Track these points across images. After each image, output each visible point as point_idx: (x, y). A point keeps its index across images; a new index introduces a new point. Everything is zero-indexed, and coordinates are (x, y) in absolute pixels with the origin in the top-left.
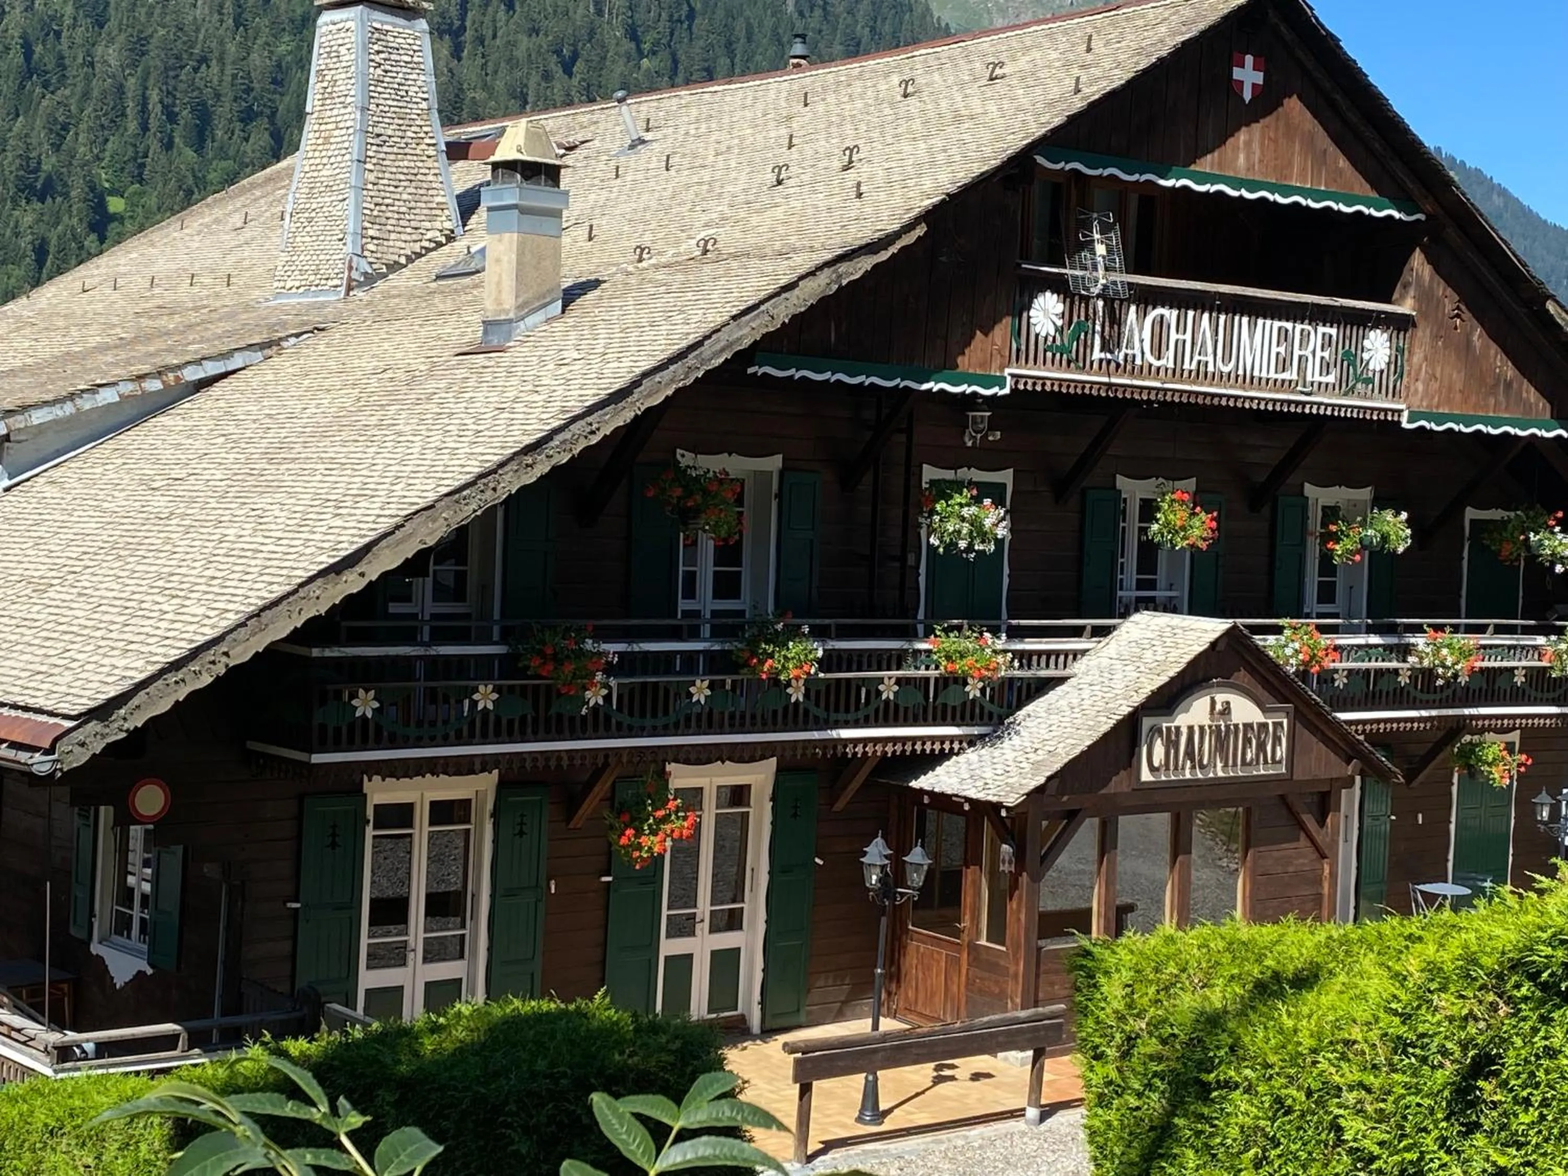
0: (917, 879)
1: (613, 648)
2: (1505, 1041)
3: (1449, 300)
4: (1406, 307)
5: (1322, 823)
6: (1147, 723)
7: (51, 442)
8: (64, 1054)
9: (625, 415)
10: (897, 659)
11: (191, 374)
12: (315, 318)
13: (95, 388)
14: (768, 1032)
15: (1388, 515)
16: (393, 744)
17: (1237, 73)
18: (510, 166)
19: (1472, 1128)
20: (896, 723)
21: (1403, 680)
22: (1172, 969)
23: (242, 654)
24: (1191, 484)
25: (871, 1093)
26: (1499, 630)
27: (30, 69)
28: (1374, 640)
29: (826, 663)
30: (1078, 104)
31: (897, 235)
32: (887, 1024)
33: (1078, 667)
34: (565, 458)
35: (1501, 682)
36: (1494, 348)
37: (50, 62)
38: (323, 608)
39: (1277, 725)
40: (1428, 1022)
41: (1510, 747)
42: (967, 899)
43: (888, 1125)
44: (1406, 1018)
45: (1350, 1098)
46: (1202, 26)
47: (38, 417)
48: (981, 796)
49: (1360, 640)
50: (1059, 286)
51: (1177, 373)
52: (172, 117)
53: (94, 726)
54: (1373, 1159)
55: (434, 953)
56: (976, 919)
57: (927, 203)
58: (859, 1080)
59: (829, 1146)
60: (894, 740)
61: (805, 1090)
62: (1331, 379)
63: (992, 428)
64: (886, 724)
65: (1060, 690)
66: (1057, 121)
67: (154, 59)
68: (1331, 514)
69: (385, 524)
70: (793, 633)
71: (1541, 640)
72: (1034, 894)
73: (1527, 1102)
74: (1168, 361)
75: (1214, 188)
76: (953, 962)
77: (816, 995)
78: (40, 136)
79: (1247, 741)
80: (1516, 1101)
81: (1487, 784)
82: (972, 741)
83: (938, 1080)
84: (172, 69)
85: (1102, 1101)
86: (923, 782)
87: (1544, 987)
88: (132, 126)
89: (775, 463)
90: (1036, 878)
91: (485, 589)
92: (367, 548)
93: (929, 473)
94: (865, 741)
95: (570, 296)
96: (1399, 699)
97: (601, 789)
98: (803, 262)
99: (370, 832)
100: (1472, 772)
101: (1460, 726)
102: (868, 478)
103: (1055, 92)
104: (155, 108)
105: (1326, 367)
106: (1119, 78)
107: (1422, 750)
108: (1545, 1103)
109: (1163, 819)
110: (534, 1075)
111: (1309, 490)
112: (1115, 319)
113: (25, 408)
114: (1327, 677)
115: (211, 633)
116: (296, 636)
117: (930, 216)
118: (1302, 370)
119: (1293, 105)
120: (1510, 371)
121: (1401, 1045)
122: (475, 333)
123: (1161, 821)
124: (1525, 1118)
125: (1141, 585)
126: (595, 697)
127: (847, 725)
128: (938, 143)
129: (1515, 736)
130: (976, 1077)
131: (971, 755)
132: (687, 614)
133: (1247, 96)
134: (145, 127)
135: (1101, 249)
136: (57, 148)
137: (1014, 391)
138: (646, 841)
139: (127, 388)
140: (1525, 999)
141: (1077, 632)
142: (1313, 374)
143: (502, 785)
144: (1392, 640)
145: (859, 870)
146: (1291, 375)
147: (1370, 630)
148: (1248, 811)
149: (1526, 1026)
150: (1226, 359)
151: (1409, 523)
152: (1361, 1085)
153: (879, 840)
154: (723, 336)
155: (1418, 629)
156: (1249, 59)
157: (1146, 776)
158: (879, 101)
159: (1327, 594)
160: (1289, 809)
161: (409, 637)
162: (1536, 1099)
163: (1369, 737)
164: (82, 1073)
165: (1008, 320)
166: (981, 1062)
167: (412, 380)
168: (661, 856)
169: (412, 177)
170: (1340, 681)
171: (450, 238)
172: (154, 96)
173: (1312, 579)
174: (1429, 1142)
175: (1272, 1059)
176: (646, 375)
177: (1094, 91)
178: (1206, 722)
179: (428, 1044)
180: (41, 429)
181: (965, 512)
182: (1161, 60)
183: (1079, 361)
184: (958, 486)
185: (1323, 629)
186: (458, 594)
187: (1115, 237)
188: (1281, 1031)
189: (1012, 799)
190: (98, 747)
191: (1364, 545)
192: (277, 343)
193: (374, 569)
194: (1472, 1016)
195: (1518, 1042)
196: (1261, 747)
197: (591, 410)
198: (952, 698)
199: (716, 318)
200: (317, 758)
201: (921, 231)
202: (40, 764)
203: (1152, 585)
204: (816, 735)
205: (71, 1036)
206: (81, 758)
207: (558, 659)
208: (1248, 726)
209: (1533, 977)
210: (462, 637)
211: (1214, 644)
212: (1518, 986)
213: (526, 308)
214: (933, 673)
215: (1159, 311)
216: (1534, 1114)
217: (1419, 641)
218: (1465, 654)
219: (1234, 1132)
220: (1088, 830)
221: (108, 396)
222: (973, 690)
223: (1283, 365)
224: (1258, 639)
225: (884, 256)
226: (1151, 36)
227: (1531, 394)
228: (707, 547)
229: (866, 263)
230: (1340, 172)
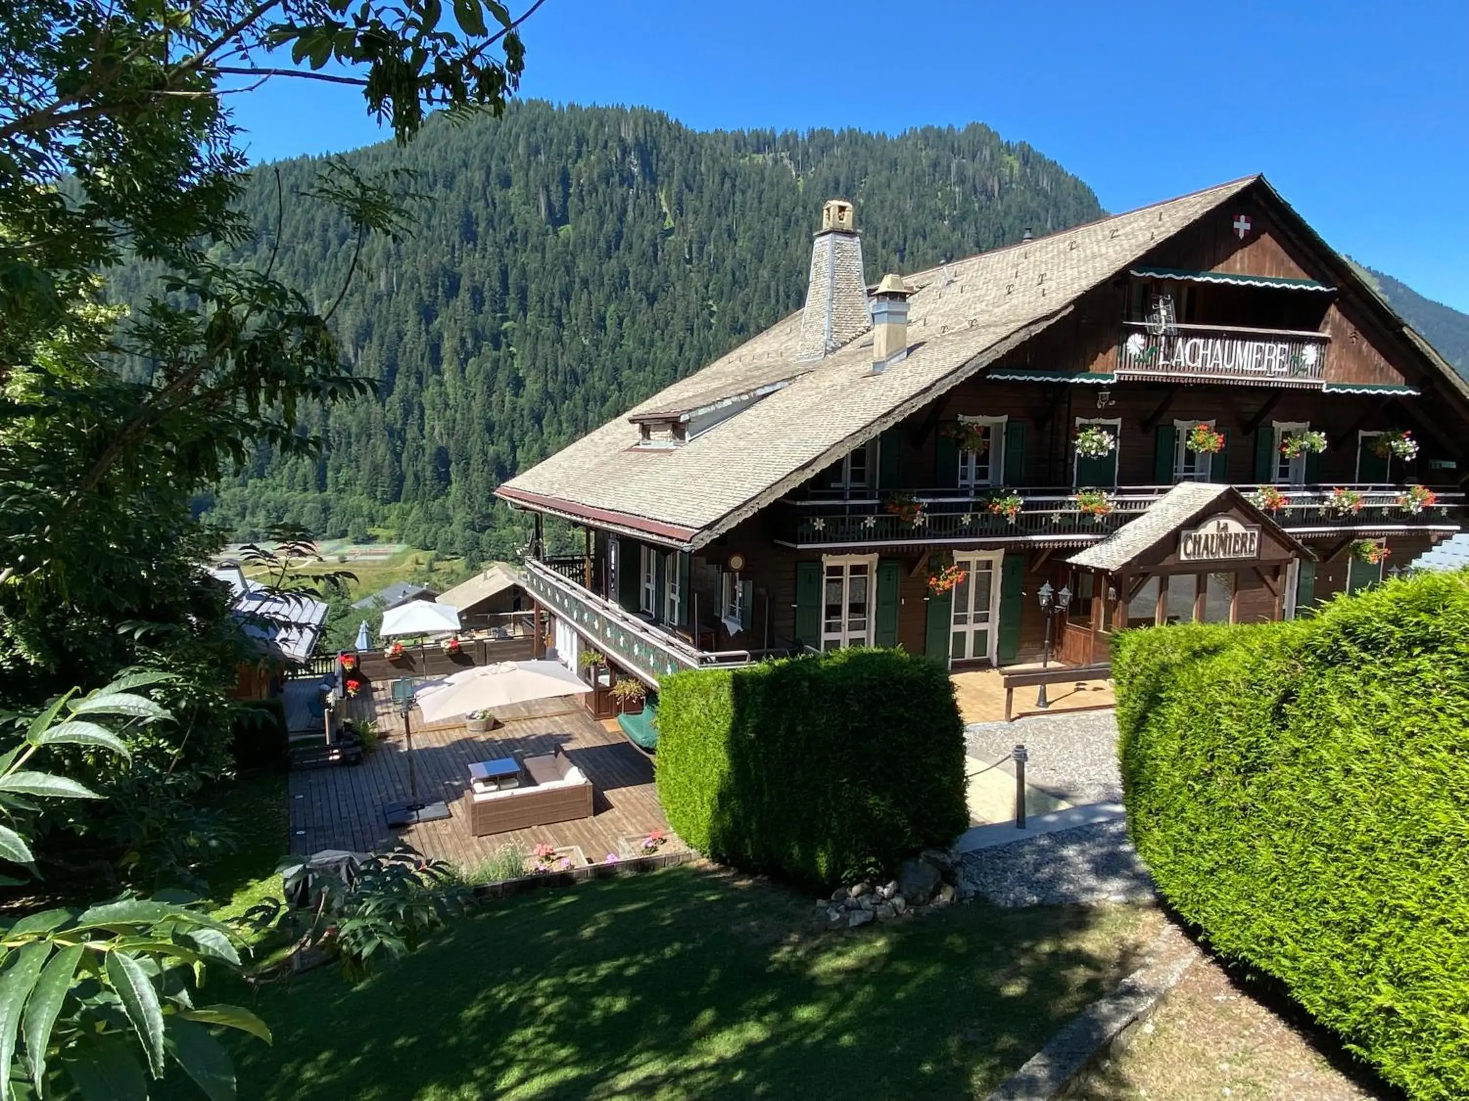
0: (1065, 602)
1: (926, 501)
2: (1299, 685)
3: (1349, 328)
4: (1326, 334)
5: (1275, 579)
6: (1184, 533)
7: (707, 421)
8: (703, 660)
9: (929, 398)
10: (1061, 505)
11: (760, 392)
12: (810, 367)
13: (722, 400)
14: (1000, 666)
15: (1315, 434)
16: (831, 541)
17: (1236, 225)
18: (885, 294)
19: (1285, 727)
20: (1060, 533)
21: (1322, 513)
22: (1156, 644)
23: (764, 504)
24: (1213, 423)
25: (1043, 693)
26: (1375, 489)
27: (735, 282)
28: (1307, 494)
29: (1025, 507)
30: (1153, 244)
31: (1059, 311)
32: (1052, 664)
33: (1151, 508)
34: (901, 419)
35: (1375, 514)
36: (1374, 351)
37: (742, 279)
38: (797, 485)
39: (1253, 535)
40: (1263, 674)
41: (1380, 546)
42: (1094, 611)
43: (1051, 708)
44: (1252, 671)
45: (1225, 708)
46: (1217, 203)
47: (701, 412)
48: (1100, 566)
49: (1299, 494)
50: (1142, 330)
51: (1203, 370)
52: (788, 297)
53: (706, 532)
54: (1236, 739)
55: (853, 627)
56: (1098, 621)
57: (1075, 295)
58: (1037, 688)
59: (1022, 715)
60: (1059, 541)
61: (1010, 691)
62: (1285, 369)
63: (1111, 399)
64: (1055, 533)
65: (1141, 518)
66: (1141, 253)
67: (782, 273)
68: (1287, 434)
69: (823, 449)
70: (1009, 493)
71: (1397, 493)
72: (1125, 612)
73: (1310, 716)
74: (1199, 363)
75: (1222, 281)
76: (1087, 640)
77: (1022, 651)
78: (738, 308)
79: (1236, 542)
80: (1304, 715)
81: (1366, 563)
82: (1097, 542)
83: (1077, 690)
84: (787, 278)
85: (1122, 704)
86: (1073, 560)
87: (1320, 657)
88: (773, 301)
89: (1005, 418)
90: (1127, 602)
91: (873, 476)
92: (815, 459)
93: (1079, 421)
94: (1044, 542)
95: (910, 350)
96: (1320, 522)
97: (923, 561)
98: (1013, 326)
99: (825, 577)
100: (1358, 557)
101: (1353, 535)
102: (1049, 424)
103: (1141, 239)
104: (781, 293)
105: (1282, 364)
106: (1173, 231)
107: (1332, 546)
108: (1319, 717)
109: (1193, 578)
110: (862, 679)
111: (1275, 424)
112: (1171, 345)
113: (696, 409)
114: (1281, 512)
115: (752, 495)
116: (786, 496)
117: (1076, 302)
118: (1269, 366)
119: (1266, 238)
120: (1383, 362)
121: (1250, 685)
122: (870, 368)
123: (1191, 579)
124: (1308, 724)
125: (1186, 470)
126: (918, 522)
127: (1036, 534)
128: (1083, 269)
129: (1383, 540)
130: (1095, 689)
131: (1096, 548)
132: (963, 486)
133: (1241, 235)
134: (777, 301)
135: (1163, 313)
136: (745, 312)
137: (1119, 381)
138: (941, 583)
139: (735, 399)
140: (1310, 664)
141: (1151, 492)
142: (1275, 368)
143: (881, 559)
144: (1317, 494)
145: (1037, 599)
146: (1264, 368)
147: (1306, 489)
148: (1237, 575)
149: (1311, 678)
150: (1229, 362)
151: (1326, 438)
152: (1231, 703)
153: (1047, 585)
154: (974, 362)
155: (1330, 489)
156: (1243, 218)
157: (1183, 557)
158: (1059, 253)
159: (1284, 473)
160: (1259, 574)
161: (840, 496)
162: (1314, 715)
163: (1304, 540)
164: (709, 668)
165: (1115, 348)
166: (1099, 683)
167: (843, 389)
168: (950, 590)
169: (852, 305)
170: (1288, 514)
171: (868, 330)
172: (781, 288)
173: (1276, 466)
174: (1263, 733)
175: (1190, 688)
176: (937, 381)
177: (1160, 239)
178: (1215, 532)
179: (823, 663)
180: (703, 416)
181: (1095, 437)
182: (1196, 221)
183: (1153, 366)
184: (1091, 426)
185: (1280, 489)
186: (862, 479)
187: (1171, 306)
188: (1195, 675)
189: (1114, 568)
190: (708, 541)
191: (1302, 449)
192: (793, 378)
193: (818, 468)
194: (1281, 672)
195: (1307, 685)
196: (1244, 544)
197: (913, 397)
198: (1087, 522)
199: (970, 354)
200: (800, 547)
201: (1071, 308)
202: (686, 547)
203: (1192, 470)
204: (1020, 538)
205: (707, 653)
206: (702, 545)
207: (901, 506)
208: (1237, 535)
209: (1314, 652)
210: (863, 496)
211: (1219, 497)
212: (1307, 657)
213: (891, 356)
214: (1078, 511)
215: (1194, 340)
216: (1313, 722)
217: (1331, 495)
218: (1355, 500)
219: (1172, 721)
220: (1154, 582)
221: (728, 403)
222: (1098, 519)
223: (1259, 363)
224: (1244, 495)
225: (1052, 321)
226: (1191, 210)
227: (1394, 373)
228: (973, 458)
229: (1044, 325)
230: (1291, 269)
